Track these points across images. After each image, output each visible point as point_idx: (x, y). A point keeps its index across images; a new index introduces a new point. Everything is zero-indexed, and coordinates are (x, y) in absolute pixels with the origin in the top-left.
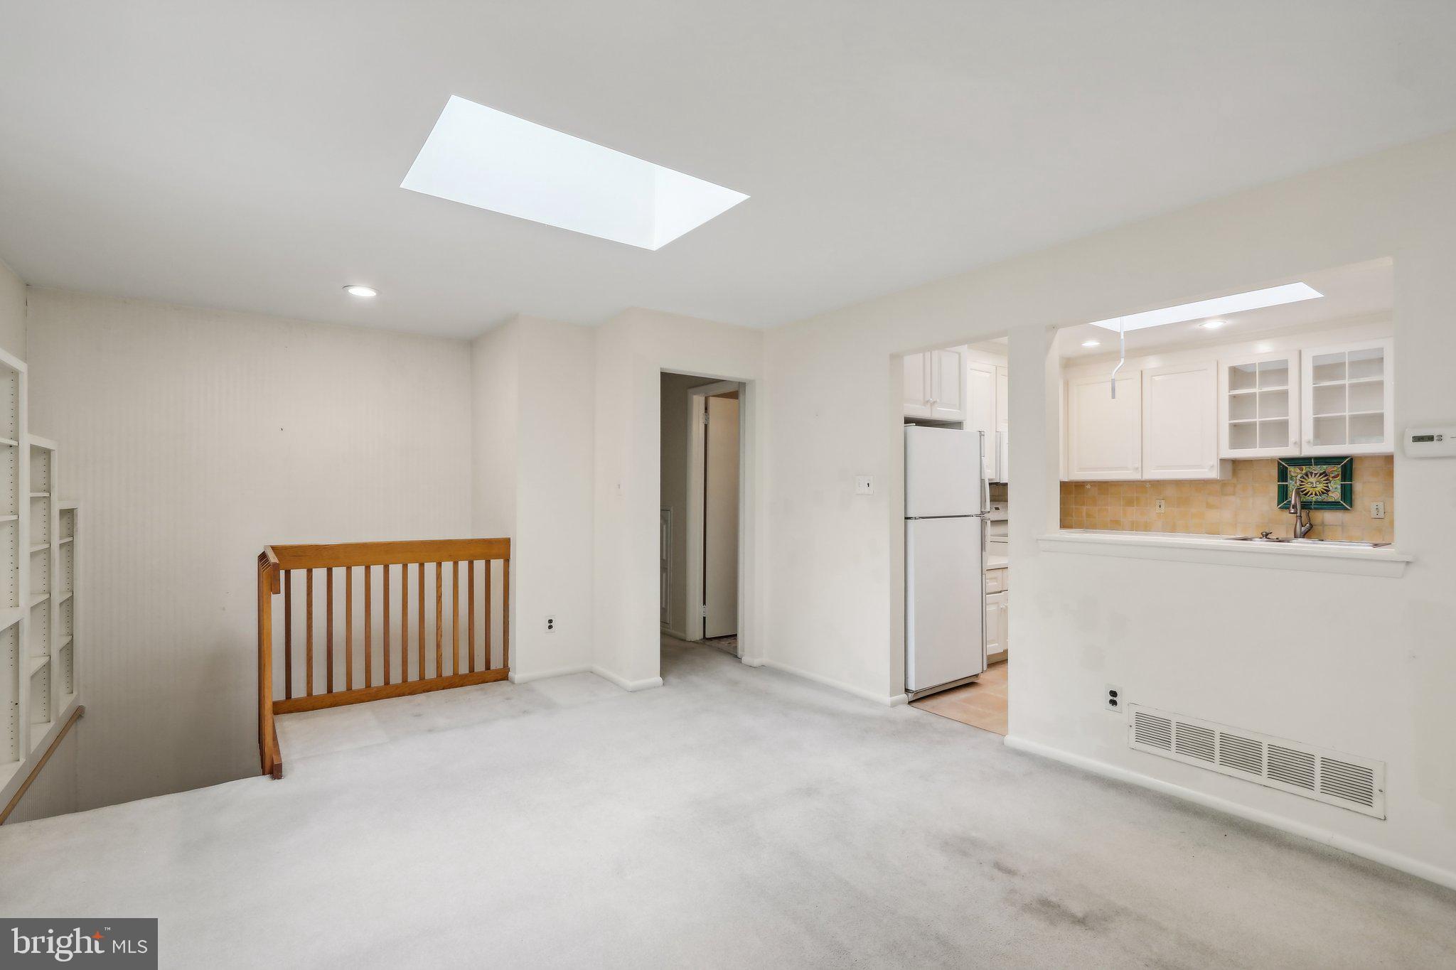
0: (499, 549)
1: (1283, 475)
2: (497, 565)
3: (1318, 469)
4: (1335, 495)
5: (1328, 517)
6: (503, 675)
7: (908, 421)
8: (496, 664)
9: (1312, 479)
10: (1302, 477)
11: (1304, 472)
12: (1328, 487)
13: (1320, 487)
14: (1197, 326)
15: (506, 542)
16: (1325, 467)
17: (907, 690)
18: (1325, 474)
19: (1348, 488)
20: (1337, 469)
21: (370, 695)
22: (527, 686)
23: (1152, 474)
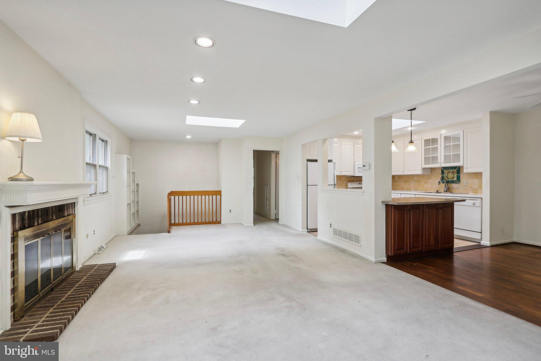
0: (219, 193)
1: (443, 173)
2: (218, 197)
3: (451, 171)
4: (455, 179)
5: (454, 185)
6: (220, 223)
7: (308, 160)
8: (218, 220)
9: (450, 174)
10: (447, 173)
11: (448, 171)
12: (454, 176)
13: (452, 176)
14: (406, 129)
15: (220, 192)
16: (453, 170)
17: (307, 229)
18: (453, 172)
19: (458, 176)
20: (456, 170)
21: (190, 224)
22: (224, 225)
23: (407, 173)
